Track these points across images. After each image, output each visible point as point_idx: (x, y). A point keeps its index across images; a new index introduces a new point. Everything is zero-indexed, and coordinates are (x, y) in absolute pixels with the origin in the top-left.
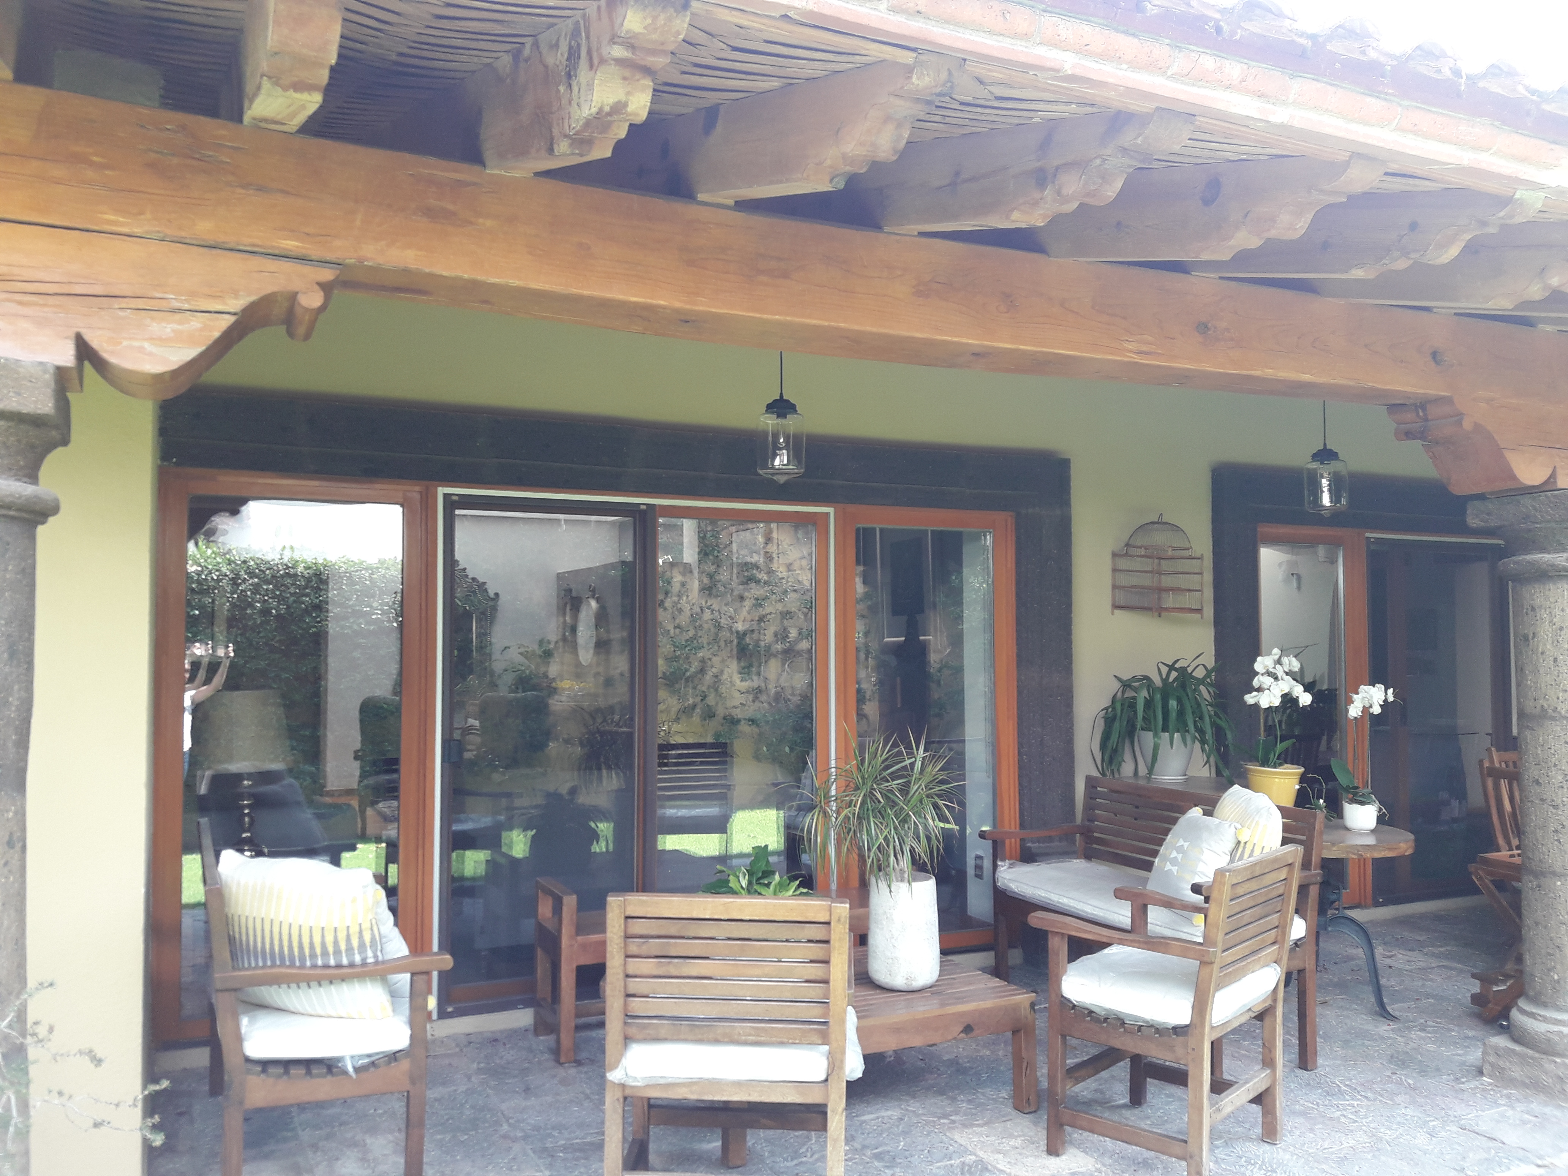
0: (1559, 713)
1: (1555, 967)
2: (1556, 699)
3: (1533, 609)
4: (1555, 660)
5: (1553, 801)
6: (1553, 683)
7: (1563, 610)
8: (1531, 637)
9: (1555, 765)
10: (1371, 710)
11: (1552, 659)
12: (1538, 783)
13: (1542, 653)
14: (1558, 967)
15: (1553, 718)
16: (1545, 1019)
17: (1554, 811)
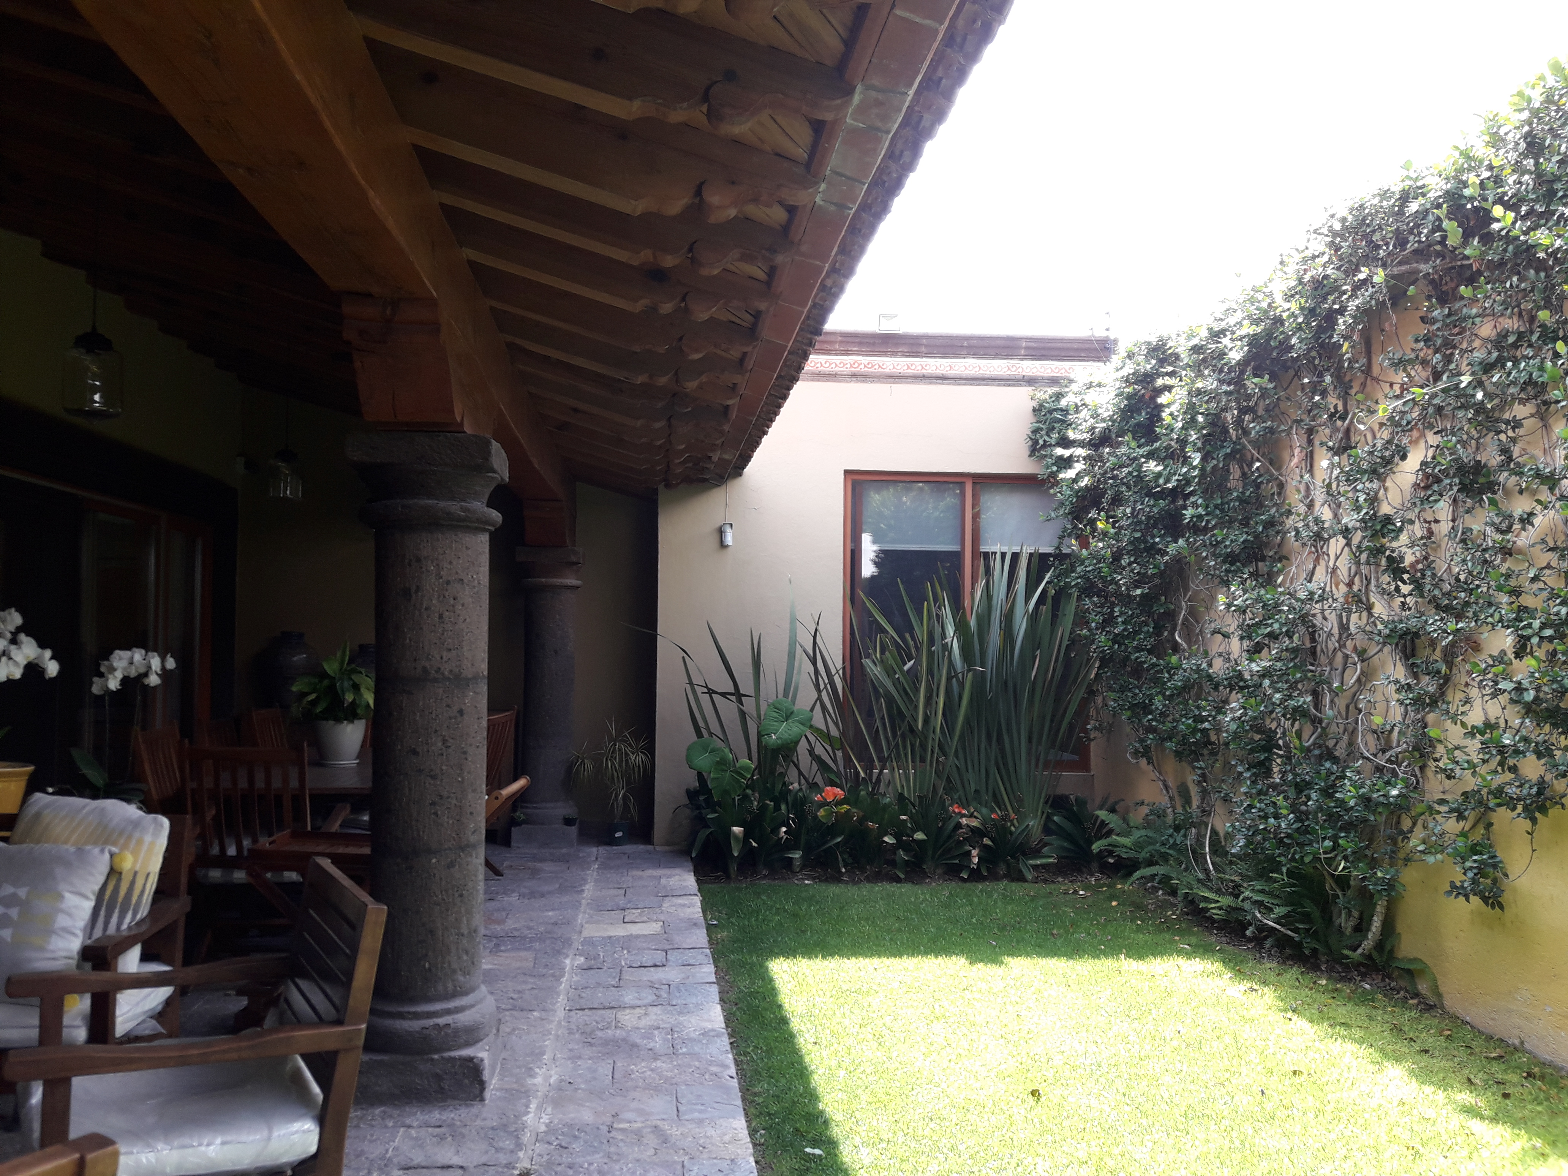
0: (443, 674)
1: (426, 955)
2: (439, 659)
3: (418, 560)
4: (441, 616)
5: (432, 770)
6: (437, 641)
7: (451, 563)
8: (413, 591)
9: (436, 731)
10: (146, 681)
11: (437, 615)
12: (415, 752)
13: (426, 609)
14: (430, 953)
15: (435, 680)
16: (417, 1016)
17: (432, 782)
